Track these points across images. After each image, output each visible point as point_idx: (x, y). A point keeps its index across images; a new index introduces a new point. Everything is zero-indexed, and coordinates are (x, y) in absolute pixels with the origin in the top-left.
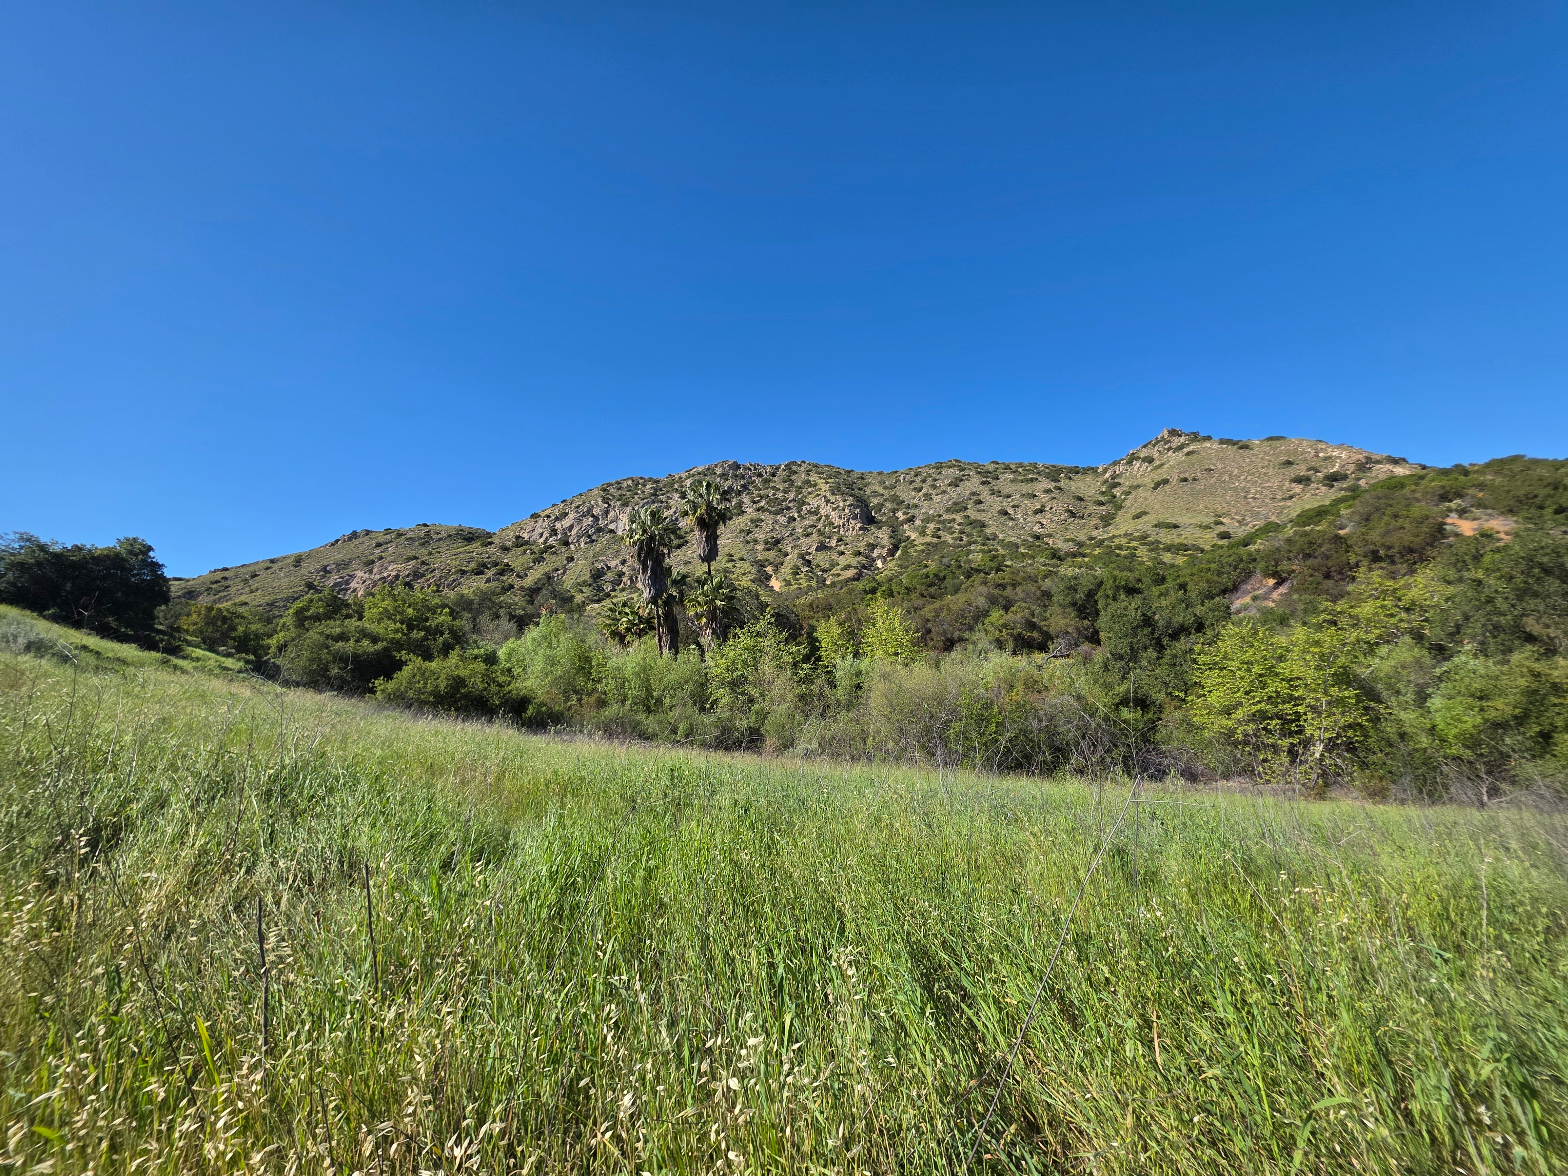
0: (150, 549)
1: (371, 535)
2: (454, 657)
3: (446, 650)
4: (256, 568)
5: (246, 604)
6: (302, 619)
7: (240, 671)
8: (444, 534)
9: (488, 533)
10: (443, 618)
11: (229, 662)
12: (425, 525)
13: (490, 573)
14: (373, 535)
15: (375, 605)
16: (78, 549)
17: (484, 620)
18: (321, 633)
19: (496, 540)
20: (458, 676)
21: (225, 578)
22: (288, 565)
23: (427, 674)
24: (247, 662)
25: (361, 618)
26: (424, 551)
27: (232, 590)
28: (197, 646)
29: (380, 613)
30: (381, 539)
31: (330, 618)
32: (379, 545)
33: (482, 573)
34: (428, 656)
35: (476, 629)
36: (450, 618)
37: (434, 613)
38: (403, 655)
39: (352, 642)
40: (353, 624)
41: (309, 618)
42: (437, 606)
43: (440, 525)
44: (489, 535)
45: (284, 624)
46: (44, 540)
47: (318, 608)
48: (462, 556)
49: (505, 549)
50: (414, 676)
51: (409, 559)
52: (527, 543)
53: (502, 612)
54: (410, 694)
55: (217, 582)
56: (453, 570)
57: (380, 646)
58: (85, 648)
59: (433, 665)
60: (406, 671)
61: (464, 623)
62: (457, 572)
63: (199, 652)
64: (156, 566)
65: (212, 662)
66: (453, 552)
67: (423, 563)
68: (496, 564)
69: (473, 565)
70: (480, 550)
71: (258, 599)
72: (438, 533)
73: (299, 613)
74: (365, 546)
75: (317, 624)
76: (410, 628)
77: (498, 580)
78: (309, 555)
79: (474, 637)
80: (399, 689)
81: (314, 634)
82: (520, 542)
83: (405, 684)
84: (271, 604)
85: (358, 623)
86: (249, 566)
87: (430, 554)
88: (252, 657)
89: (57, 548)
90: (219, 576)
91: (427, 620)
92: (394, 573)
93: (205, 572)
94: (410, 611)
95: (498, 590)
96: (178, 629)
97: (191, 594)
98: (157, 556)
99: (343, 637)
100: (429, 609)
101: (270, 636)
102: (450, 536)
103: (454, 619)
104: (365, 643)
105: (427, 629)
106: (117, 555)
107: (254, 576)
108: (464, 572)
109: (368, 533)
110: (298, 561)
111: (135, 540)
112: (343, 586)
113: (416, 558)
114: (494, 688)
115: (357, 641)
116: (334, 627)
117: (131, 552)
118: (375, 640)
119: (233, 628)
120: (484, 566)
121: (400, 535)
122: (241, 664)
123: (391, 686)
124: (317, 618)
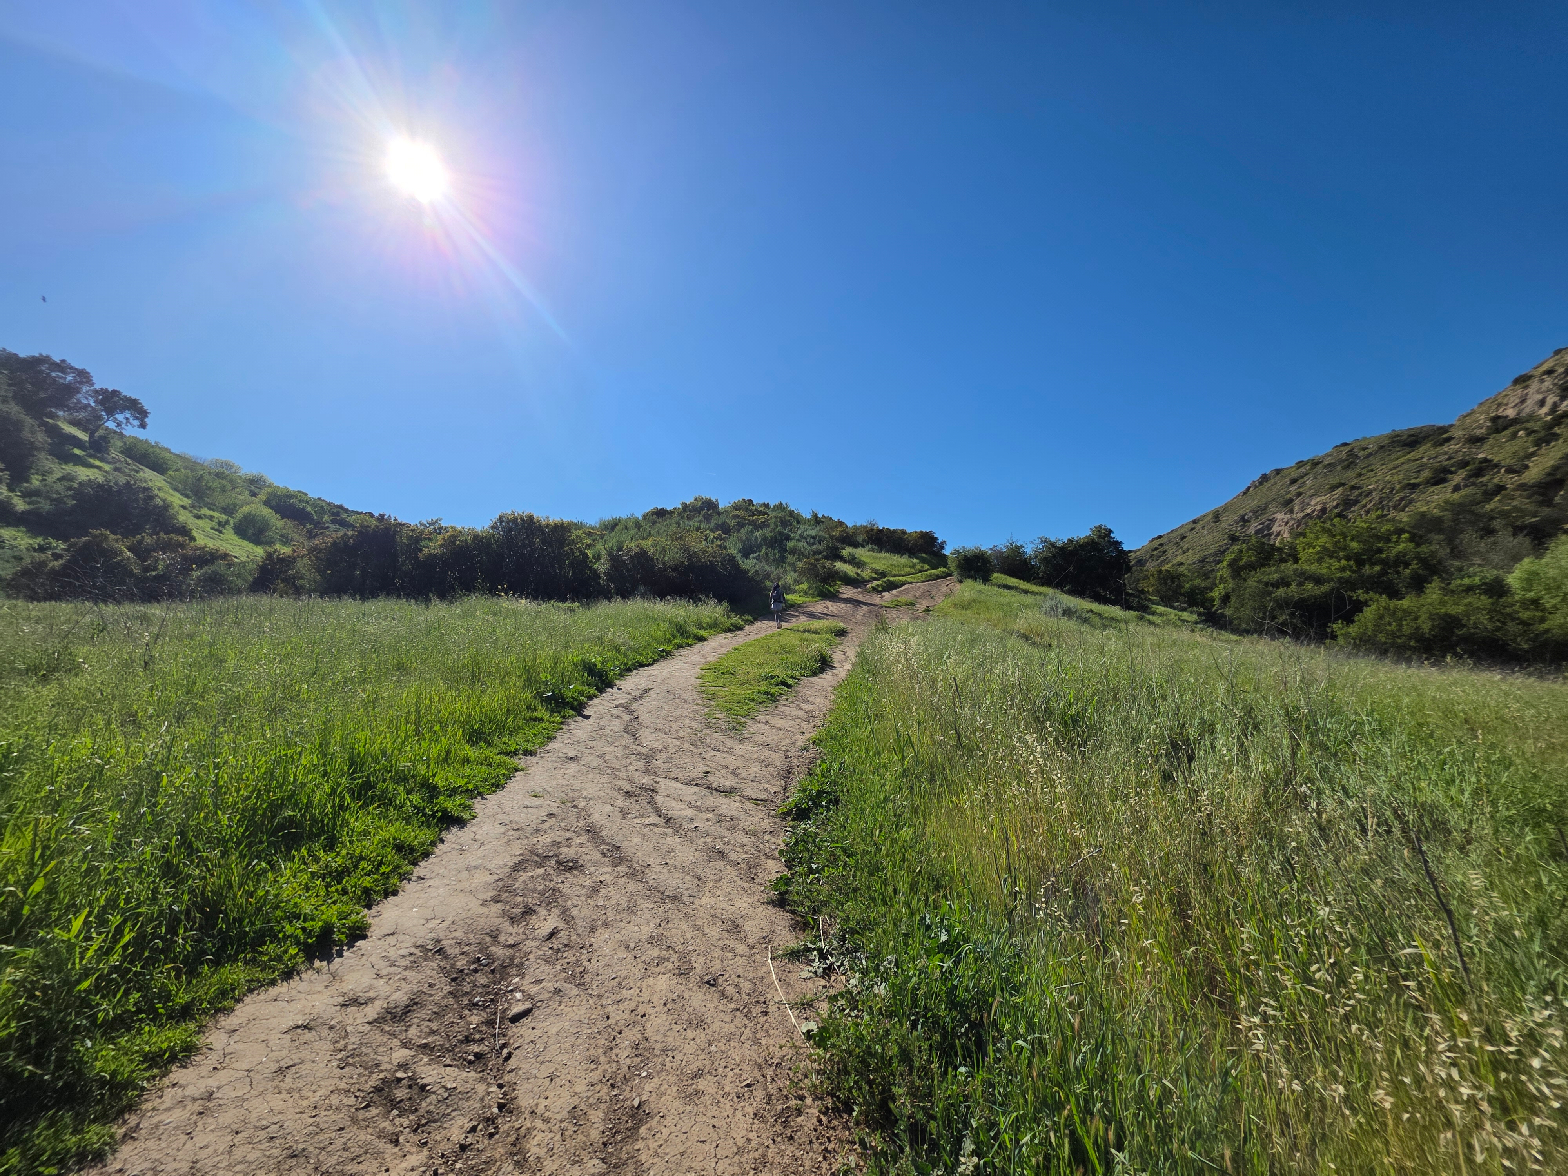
0: (1110, 531)
1: (1282, 474)
2: (1433, 592)
3: (1418, 585)
4: (1183, 530)
5: (1182, 564)
6: (1236, 569)
7: (1196, 623)
8: (1372, 447)
9: (1440, 428)
10: (1403, 546)
11: (1185, 615)
12: (1345, 444)
13: (1457, 478)
14: (1285, 473)
15: (1310, 545)
16: (1071, 541)
17: (1468, 538)
18: (1259, 581)
19: (1457, 433)
20: (1447, 615)
21: (1161, 545)
22: (1208, 523)
23: (1399, 614)
24: (1199, 614)
25: (1296, 560)
26: (1350, 474)
27: (1169, 554)
28: (1158, 604)
29: (1318, 553)
30: (1295, 474)
31: (1263, 565)
32: (1293, 481)
33: (1443, 481)
34: (1394, 594)
35: (1457, 553)
36: (1411, 545)
37: (1388, 540)
38: (1361, 594)
39: (1293, 586)
40: (1289, 567)
41: (1244, 567)
42: (1390, 533)
43: (1365, 438)
44: (1444, 430)
45: (1221, 577)
46: (1053, 539)
47: (1249, 557)
48: (1405, 467)
49: (1476, 440)
50: (1381, 617)
51: (1334, 488)
52: (1515, 421)
53: (1496, 524)
54: (1381, 637)
55: (1156, 549)
56: (1398, 487)
57: (1325, 588)
58: (1092, 611)
59: (1405, 603)
60: (1369, 613)
61: (1436, 546)
62: (1403, 488)
63: (1161, 609)
64: (1117, 544)
65: (1172, 616)
66: (1391, 466)
67: (1353, 488)
68: (1464, 464)
69: (1426, 474)
70: (1433, 452)
71: (1190, 558)
72: (1364, 449)
73: (1233, 564)
74: (1278, 486)
75: (1253, 573)
76: (1360, 563)
77: (1473, 484)
78: (1225, 508)
79: (1457, 563)
80: (1364, 633)
81: (1253, 581)
82: (1499, 424)
83: (1370, 627)
84: (1203, 561)
85: (1295, 566)
86: (1176, 530)
87: (1360, 475)
88: (1202, 610)
89: (1059, 544)
90: (1156, 543)
91: (1380, 551)
92: (1319, 507)
93: (1146, 543)
94: (1354, 544)
95: (1479, 497)
96: (1142, 592)
97: (1141, 562)
98: (1117, 536)
99: (1284, 582)
100: (1379, 538)
101: (1212, 589)
102: (1382, 447)
103: (1418, 545)
104: (1309, 586)
105: (1384, 562)
106: (1093, 540)
107: (1183, 538)
108: (1413, 487)
109: (1278, 472)
110: (1216, 517)
111: (1100, 527)
112: (1266, 530)
113: (1343, 484)
114: (1512, 627)
115: (1300, 584)
116: (1272, 574)
117: (1100, 537)
118: (1318, 580)
119: (1180, 586)
120: (1446, 471)
121: (1315, 464)
122: (1195, 617)
123: (1353, 630)
124: (1251, 567)
